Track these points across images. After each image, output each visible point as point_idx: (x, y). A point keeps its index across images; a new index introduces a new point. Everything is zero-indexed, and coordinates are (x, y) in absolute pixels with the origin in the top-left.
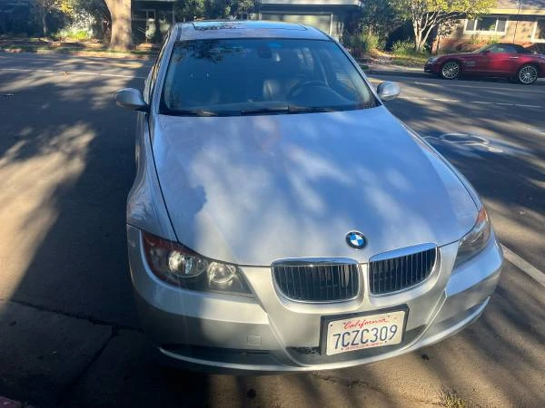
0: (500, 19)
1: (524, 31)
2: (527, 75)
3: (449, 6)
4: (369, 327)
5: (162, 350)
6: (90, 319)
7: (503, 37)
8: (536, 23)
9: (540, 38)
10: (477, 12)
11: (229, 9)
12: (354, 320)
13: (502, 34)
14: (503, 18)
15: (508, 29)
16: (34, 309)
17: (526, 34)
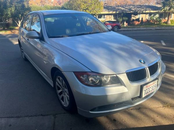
0: (103, 15)
1: (110, 18)
2: (116, 29)
3: (90, 12)
4: (151, 86)
5: (90, 112)
6: (42, 115)
7: (105, 20)
8: (113, 16)
9: (114, 19)
10: (97, 13)
11: (20, 15)
12: (148, 85)
13: (104, 19)
14: (104, 15)
15: (106, 18)
16: (15, 118)
17: (110, 19)
